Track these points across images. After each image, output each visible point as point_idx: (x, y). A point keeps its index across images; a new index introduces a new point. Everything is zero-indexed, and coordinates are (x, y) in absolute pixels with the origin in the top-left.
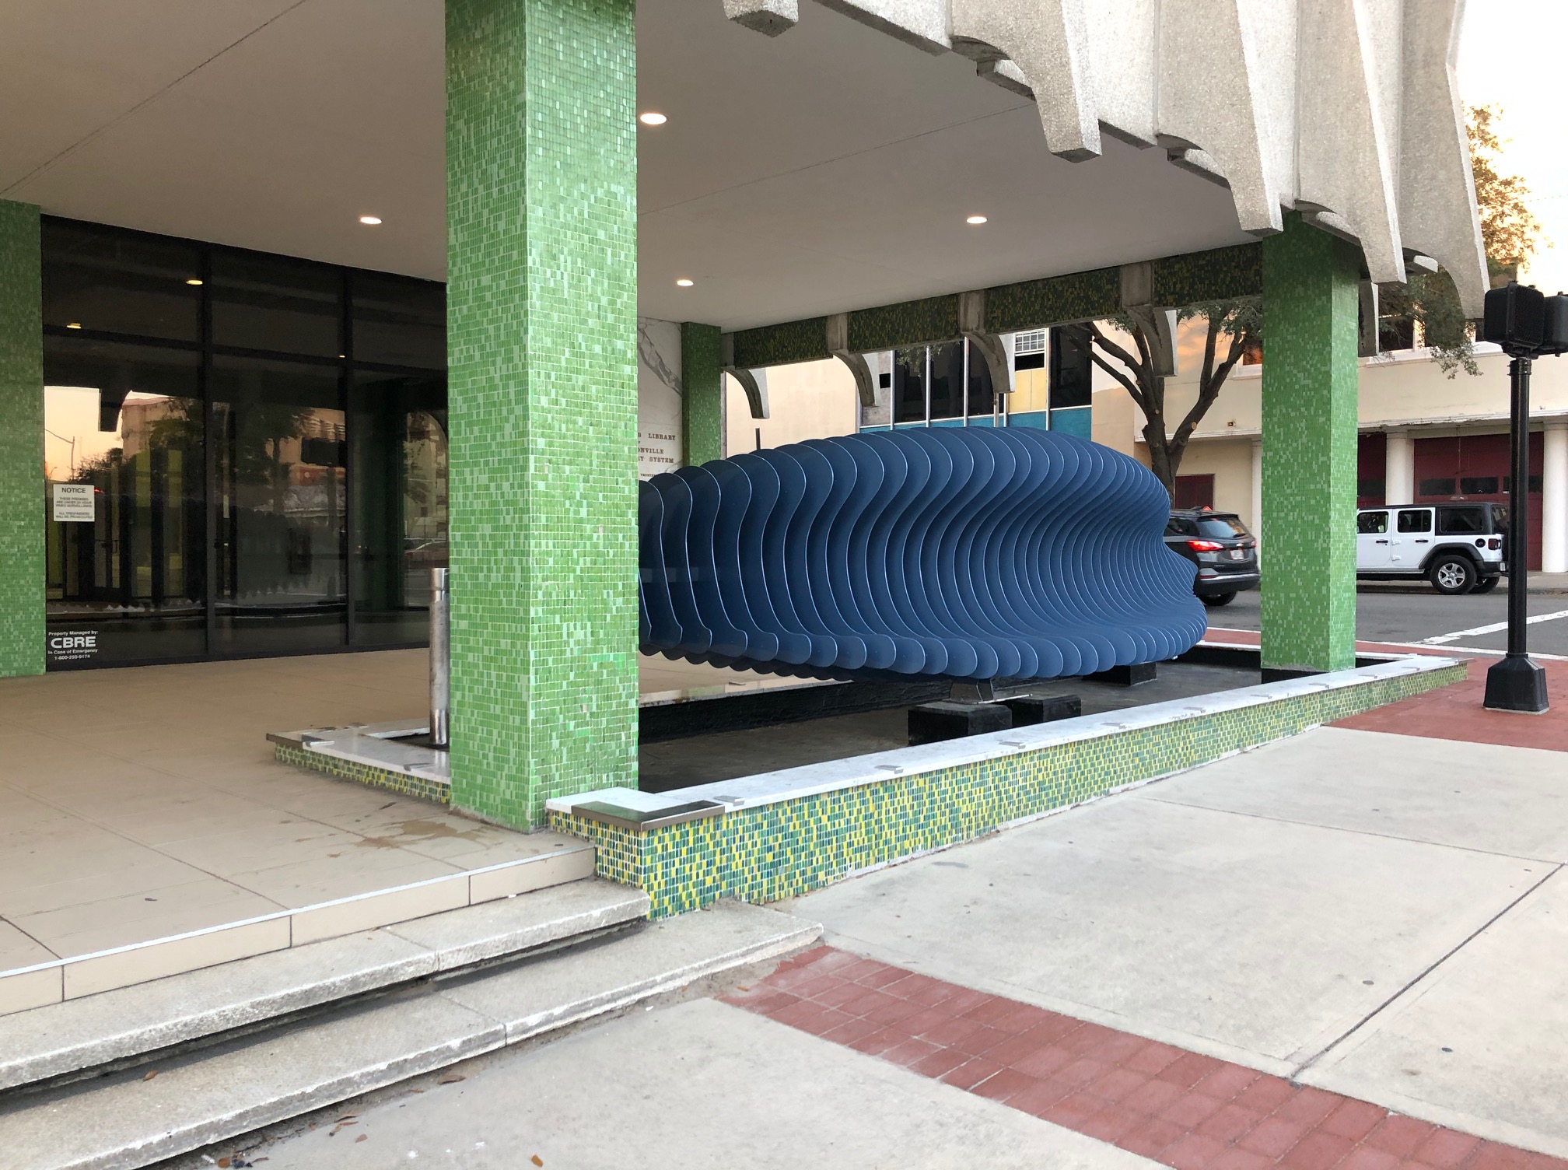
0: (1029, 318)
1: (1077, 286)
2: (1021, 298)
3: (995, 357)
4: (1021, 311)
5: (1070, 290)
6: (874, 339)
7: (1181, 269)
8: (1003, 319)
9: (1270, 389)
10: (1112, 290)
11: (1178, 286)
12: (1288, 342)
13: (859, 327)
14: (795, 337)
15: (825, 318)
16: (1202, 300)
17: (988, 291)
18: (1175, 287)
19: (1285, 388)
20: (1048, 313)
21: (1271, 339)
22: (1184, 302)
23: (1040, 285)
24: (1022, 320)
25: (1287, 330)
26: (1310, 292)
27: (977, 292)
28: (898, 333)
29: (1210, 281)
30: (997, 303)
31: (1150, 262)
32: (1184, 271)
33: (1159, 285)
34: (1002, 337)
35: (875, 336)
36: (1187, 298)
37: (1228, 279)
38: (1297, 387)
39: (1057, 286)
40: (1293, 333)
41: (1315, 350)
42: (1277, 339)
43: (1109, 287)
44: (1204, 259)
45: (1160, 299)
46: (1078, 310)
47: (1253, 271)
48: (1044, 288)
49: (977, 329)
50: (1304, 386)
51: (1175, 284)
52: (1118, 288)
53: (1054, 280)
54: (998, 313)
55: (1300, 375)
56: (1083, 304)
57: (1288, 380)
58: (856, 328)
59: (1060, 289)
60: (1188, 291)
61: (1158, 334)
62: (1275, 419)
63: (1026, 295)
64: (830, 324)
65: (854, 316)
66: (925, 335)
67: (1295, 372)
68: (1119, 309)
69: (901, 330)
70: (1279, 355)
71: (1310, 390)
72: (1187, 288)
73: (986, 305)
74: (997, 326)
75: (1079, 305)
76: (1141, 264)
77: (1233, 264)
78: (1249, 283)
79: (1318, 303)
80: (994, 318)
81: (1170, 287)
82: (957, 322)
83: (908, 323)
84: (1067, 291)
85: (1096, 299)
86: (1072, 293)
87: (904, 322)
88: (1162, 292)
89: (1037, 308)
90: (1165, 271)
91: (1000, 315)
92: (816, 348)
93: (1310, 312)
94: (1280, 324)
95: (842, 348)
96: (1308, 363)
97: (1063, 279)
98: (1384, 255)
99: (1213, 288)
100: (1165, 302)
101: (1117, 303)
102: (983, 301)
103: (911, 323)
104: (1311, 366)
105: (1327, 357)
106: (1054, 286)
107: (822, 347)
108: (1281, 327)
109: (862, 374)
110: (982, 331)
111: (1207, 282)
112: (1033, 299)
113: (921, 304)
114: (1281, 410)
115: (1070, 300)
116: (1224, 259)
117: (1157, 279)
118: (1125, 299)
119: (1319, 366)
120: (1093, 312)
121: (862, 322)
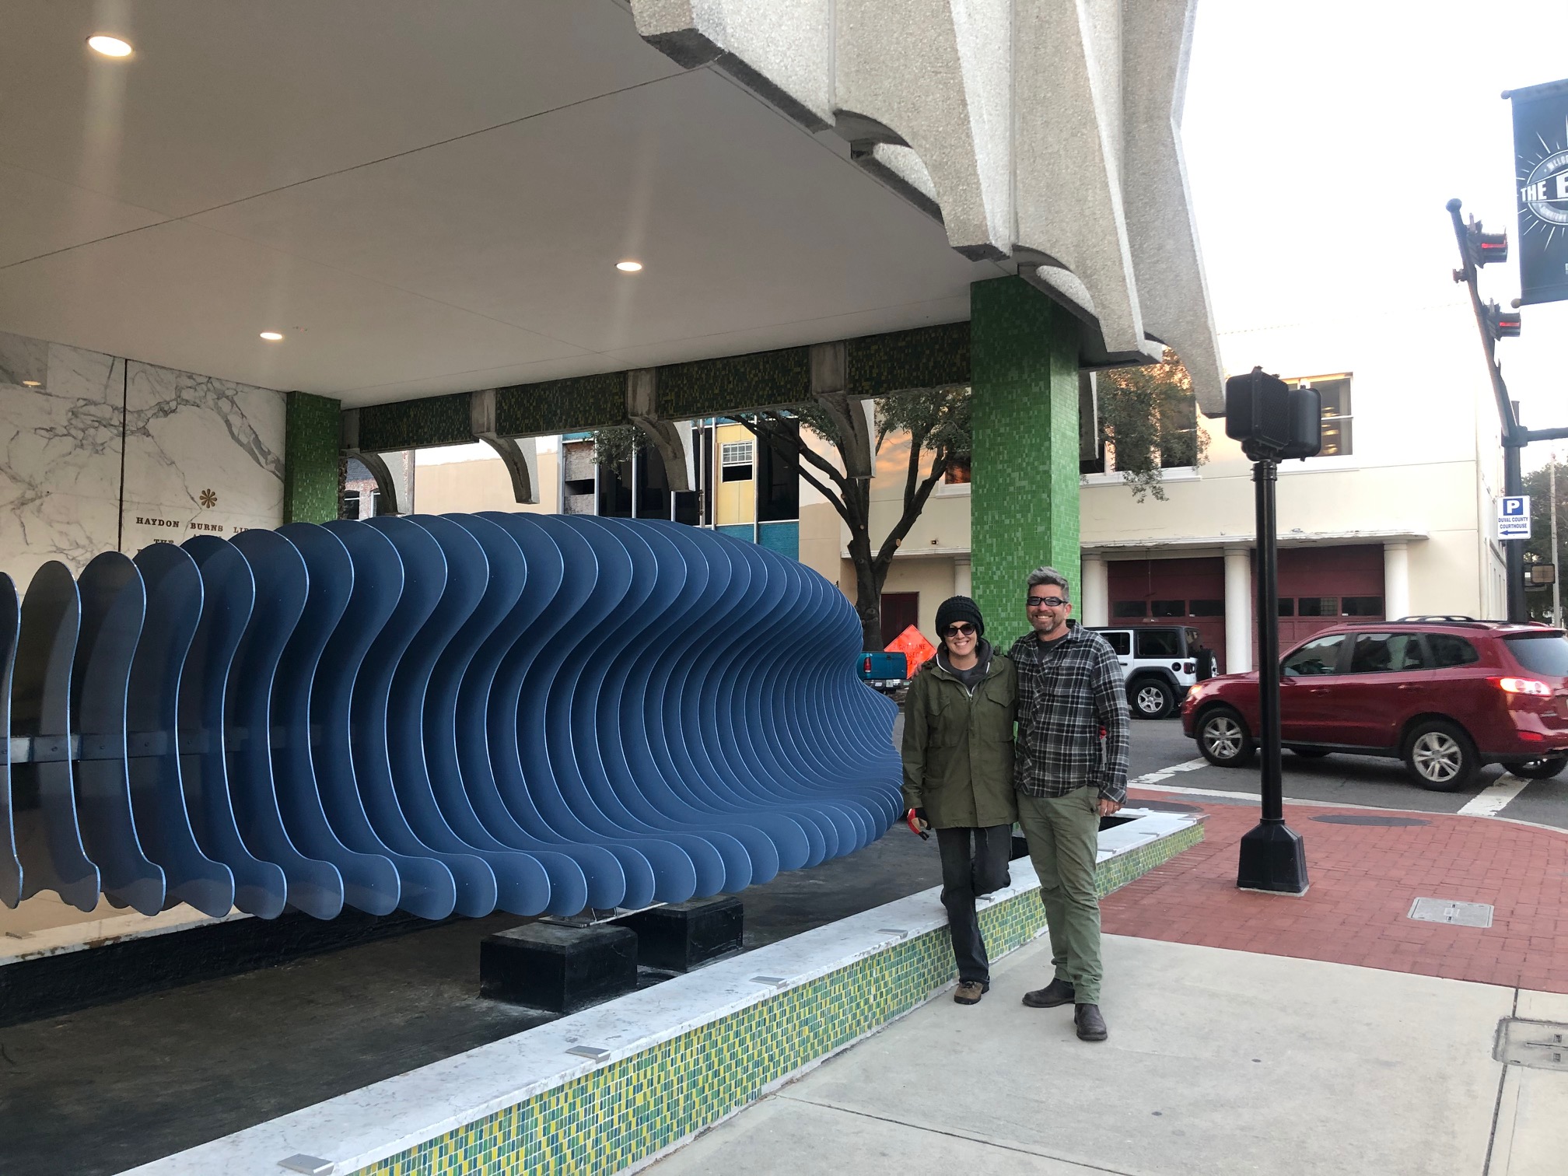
0: (707, 404)
1: (761, 367)
2: (697, 379)
3: (670, 449)
4: (697, 395)
5: (753, 372)
6: (527, 421)
7: (878, 351)
8: (677, 404)
9: (981, 491)
10: (799, 373)
11: (875, 371)
12: (1000, 435)
13: (510, 406)
14: (433, 416)
15: (470, 394)
16: (902, 388)
17: (660, 369)
18: (871, 372)
19: (998, 489)
20: (728, 398)
21: (981, 431)
22: (881, 390)
23: (719, 365)
24: (699, 405)
25: (1000, 421)
26: (1025, 376)
27: (647, 370)
28: (555, 414)
29: (911, 366)
30: (670, 383)
31: (844, 342)
32: (882, 354)
33: (853, 369)
34: (678, 425)
35: (528, 418)
36: (885, 385)
37: (931, 364)
38: (1011, 489)
39: (739, 367)
40: (1006, 425)
41: (1032, 445)
42: (989, 431)
43: (799, 369)
44: (904, 340)
45: (855, 385)
46: (763, 396)
47: (958, 356)
48: (724, 369)
49: (648, 413)
50: (1020, 488)
51: (872, 367)
52: (808, 372)
53: (736, 360)
54: (671, 397)
55: (1016, 475)
56: (768, 389)
57: (1001, 481)
58: (506, 408)
59: (742, 370)
60: (887, 377)
61: (853, 428)
62: (987, 527)
63: (704, 376)
64: (475, 402)
65: (505, 393)
66: (587, 419)
67: (1009, 470)
68: (808, 395)
69: (559, 411)
70: (990, 450)
71: (1027, 493)
72: (885, 374)
73: (658, 387)
74: (671, 412)
75: (764, 390)
76: (834, 344)
77: (937, 347)
78: (955, 369)
79: (1035, 389)
80: (666, 402)
81: (865, 371)
82: (624, 404)
83: (567, 403)
84: (750, 372)
85: (782, 383)
86: (756, 375)
87: (563, 403)
88: (857, 377)
89: (716, 391)
90: (860, 353)
91: (673, 398)
92: (458, 429)
93: (1025, 399)
94: (991, 413)
95: (489, 430)
96: (1023, 460)
97: (746, 358)
98: (1120, 317)
99: (915, 374)
100: (860, 389)
101: (807, 387)
102: (654, 382)
103: (571, 403)
104: (1028, 464)
105: (1045, 454)
106: (735, 367)
107: (465, 428)
108: (993, 417)
109: (516, 464)
110: (653, 417)
111: (907, 367)
112: (711, 381)
113: (582, 381)
114: (993, 517)
115: (754, 383)
116: (926, 340)
117: (851, 362)
118: (815, 385)
119: (1036, 463)
120: (779, 399)
121: (513, 400)
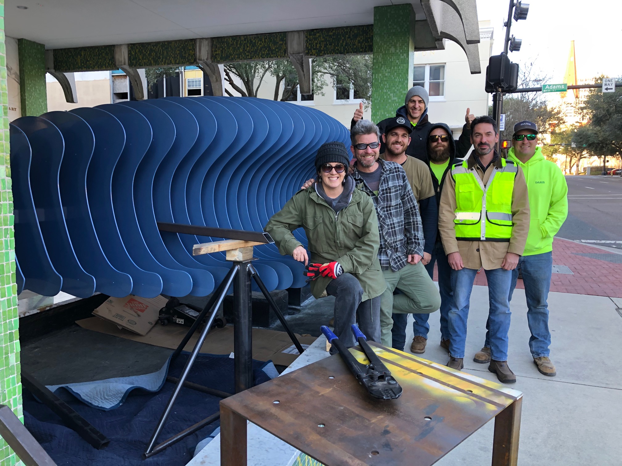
0: (236, 56)
1: (263, 40)
2: (231, 45)
3: (214, 77)
4: (232, 52)
5: (259, 42)
6: (145, 61)
7: (320, 36)
8: (222, 55)
10: (282, 44)
11: (318, 45)
13: (136, 53)
14: (94, 56)
15: (114, 46)
16: (330, 54)
17: (213, 39)
18: (316, 46)
20: (247, 54)
22: (321, 54)
23: (243, 38)
24: (232, 57)
25: (386, 70)
26: (398, 51)
27: (206, 39)
28: (159, 58)
29: (335, 44)
30: (218, 46)
31: (303, 31)
32: (321, 38)
33: (308, 44)
34: (219, 65)
35: (145, 59)
36: (323, 52)
37: (344, 44)
38: (390, 101)
39: (252, 40)
40: (389, 72)
41: (399, 82)
42: (380, 75)
43: (281, 42)
44: (332, 32)
45: (309, 51)
46: (264, 54)
47: (357, 41)
48: (245, 40)
49: (207, 59)
50: (394, 100)
51: (316, 44)
52: (286, 44)
53: (251, 36)
54: (219, 52)
55: (392, 95)
56: (267, 51)
58: (133, 54)
59: (254, 41)
60: (324, 48)
61: (303, 71)
62: (378, 117)
63: (235, 43)
64: (117, 50)
65: (132, 47)
66: (176, 61)
67: (389, 93)
68: (286, 55)
69: (161, 57)
71: (396, 103)
73: (212, 47)
74: (219, 59)
75: (265, 51)
76: (298, 32)
77: (347, 36)
78: (355, 47)
80: (216, 54)
81: (314, 45)
82: (195, 54)
83: (165, 53)
85: (274, 49)
86: (260, 44)
87: (163, 53)
88: (309, 48)
89: (241, 51)
90: (311, 37)
92: (108, 63)
93: (397, 61)
95: (125, 64)
96: (395, 88)
97: (256, 36)
99: (337, 48)
100: (311, 53)
101: (286, 51)
102: (210, 44)
103: (167, 53)
104: (397, 90)
106: (250, 40)
107: (112, 63)
108: (383, 68)
109: (136, 81)
110: (209, 61)
111: (333, 44)
112: (239, 46)
113: (173, 43)
114: (381, 113)
115: (260, 48)
116: (342, 33)
117: (307, 41)
118: (290, 50)
119: (401, 90)
120: (272, 56)
121: (137, 50)
